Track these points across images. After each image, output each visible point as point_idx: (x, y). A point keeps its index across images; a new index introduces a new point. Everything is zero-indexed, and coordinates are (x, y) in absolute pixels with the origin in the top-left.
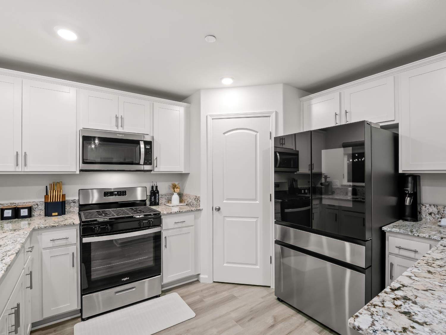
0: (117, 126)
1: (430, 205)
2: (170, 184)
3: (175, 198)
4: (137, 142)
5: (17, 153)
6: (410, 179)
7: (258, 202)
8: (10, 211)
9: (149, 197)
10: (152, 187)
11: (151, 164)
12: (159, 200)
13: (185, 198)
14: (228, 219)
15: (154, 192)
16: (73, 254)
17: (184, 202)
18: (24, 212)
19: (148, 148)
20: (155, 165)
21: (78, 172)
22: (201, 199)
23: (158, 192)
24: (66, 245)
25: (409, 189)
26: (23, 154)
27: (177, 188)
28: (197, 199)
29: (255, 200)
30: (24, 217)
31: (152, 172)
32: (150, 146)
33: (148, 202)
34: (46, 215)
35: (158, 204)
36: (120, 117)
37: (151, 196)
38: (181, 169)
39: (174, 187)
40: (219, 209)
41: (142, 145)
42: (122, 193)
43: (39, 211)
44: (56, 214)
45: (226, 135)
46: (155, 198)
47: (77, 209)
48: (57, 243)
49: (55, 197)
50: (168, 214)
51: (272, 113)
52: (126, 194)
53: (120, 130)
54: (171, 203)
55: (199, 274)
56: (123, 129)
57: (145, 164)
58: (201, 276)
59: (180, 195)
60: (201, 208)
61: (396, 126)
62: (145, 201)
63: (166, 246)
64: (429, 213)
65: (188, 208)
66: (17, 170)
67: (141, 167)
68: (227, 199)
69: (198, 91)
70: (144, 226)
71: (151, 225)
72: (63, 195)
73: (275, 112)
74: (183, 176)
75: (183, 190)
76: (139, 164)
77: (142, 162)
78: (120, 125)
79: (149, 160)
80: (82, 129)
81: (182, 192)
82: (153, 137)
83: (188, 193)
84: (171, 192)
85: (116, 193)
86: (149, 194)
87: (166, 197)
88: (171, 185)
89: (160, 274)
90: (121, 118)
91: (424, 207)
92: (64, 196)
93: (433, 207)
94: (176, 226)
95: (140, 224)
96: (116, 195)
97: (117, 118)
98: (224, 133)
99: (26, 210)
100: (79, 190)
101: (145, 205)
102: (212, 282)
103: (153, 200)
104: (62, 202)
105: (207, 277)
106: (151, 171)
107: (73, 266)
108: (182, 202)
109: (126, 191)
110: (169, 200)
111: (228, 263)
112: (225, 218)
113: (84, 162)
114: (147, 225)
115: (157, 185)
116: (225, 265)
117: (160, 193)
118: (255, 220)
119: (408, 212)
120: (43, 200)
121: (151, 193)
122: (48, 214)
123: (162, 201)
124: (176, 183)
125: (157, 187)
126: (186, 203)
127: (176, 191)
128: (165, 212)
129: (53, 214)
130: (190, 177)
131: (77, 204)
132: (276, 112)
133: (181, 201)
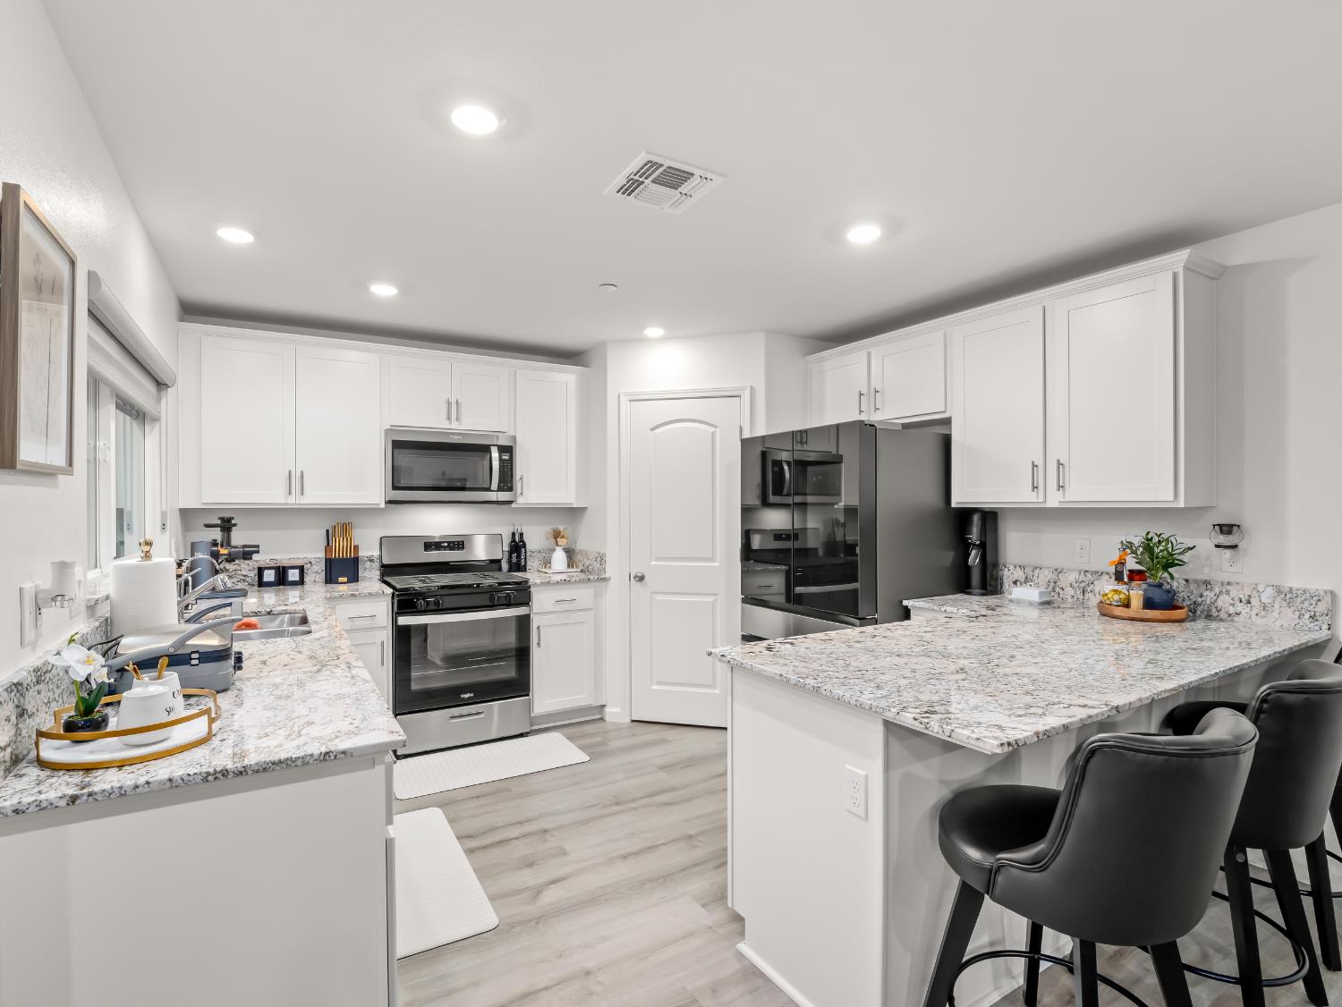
0: (449, 418)
1: (1015, 567)
2: (549, 528)
3: (559, 558)
4: (485, 449)
5: (290, 472)
6: (976, 518)
7: (717, 564)
8: (273, 572)
9: (506, 555)
10: (514, 534)
11: (510, 489)
12: (525, 560)
13: (578, 557)
14: (659, 597)
15: (517, 546)
16: (383, 643)
17: (577, 567)
18: (293, 575)
19: (505, 460)
20: (519, 491)
21: (383, 505)
22: (608, 559)
23: (524, 546)
24: (371, 629)
25: (974, 535)
26: (299, 474)
27: (563, 537)
28: (601, 559)
29: (712, 559)
30: (294, 583)
31: (513, 505)
32: (508, 454)
33: (505, 566)
34: (327, 582)
35: (524, 569)
36: (454, 401)
37: (511, 553)
38: (569, 498)
39: (557, 535)
40: (641, 579)
41: (495, 454)
42: (458, 544)
43: (316, 574)
44: (345, 579)
45: (656, 431)
46: (519, 556)
47: (377, 574)
48: (359, 623)
49: (341, 549)
50: (543, 584)
51: (743, 389)
52: (463, 548)
53: (455, 425)
54: (550, 567)
55: (604, 706)
56: (460, 424)
57: (500, 489)
58: (607, 710)
59: (570, 553)
60: (607, 575)
61: (947, 422)
62: (498, 561)
63: (539, 644)
64: (1014, 580)
65: (582, 576)
66: (289, 502)
67: (493, 496)
68: (659, 559)
69: (602, 346)
70: (501, 602)
71: (512, 602)
72: (354, 547)
73: (749, 389)
74: (574, 513)
75: (576, 543)
76: (489, 489)
77: (495, 485)
78: (454, 416)
79: (507, 482)
80: (389, 427)
81: (573, 547)
82: (514, 438)
83: (584, 549)
84: (549, 546)
85: (446, 544)
86: (506, 548)
87: (541, 556)
88: (550, 531)
89: (528, 695)
90: (457, 403)
91: (1006, 570)
92: (356, 548)
93: (1018, 568)
94: (559, 608)
95: (491, 599)
96: (445, 548)
97: (449, 403)
98: (652, 429)
99: (297, 571)
100: (381, 539)
101: (500, 569)
102: (628, 720)
103: (514, 560)
104: (354, 558)
105: (618, 710)
106: (511, 502)
107: (383, 664)
108: (573, 567)
109: (463, 542)
110: (547, 562)
111: (659, 683)
112: (655, 595)
113: (395, 488)
114: (505, 602)
115: (523, 531)
116: (654, 687)
117: (528, 547)
118: (710, 599)
119: (976, 578)
120: (322, 555)
121: (511, 547)
122: (330, 579)
123: (532, 563)
124: (561, 528)
125: (521, 534)
126: (581, 568)
127: (559, 543)
128: (538, 581)
129: (341, 579)
130: (587, 515)
131: (377, 565)
132: (752, 387)
133: (571, 564)
